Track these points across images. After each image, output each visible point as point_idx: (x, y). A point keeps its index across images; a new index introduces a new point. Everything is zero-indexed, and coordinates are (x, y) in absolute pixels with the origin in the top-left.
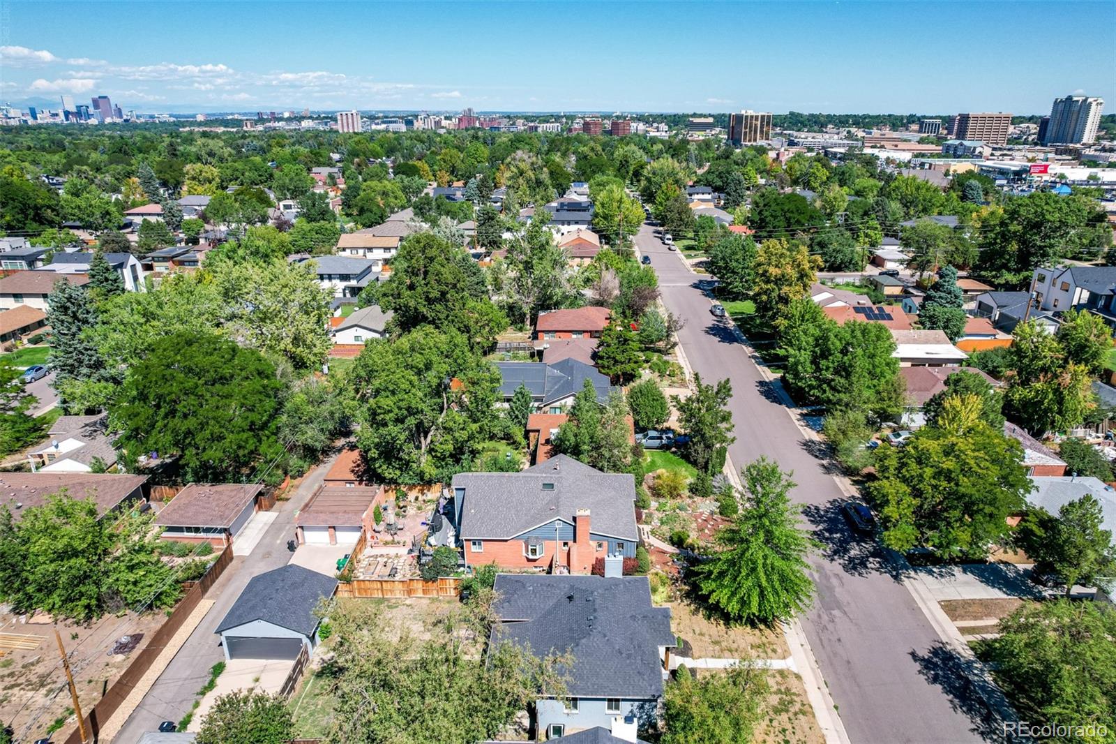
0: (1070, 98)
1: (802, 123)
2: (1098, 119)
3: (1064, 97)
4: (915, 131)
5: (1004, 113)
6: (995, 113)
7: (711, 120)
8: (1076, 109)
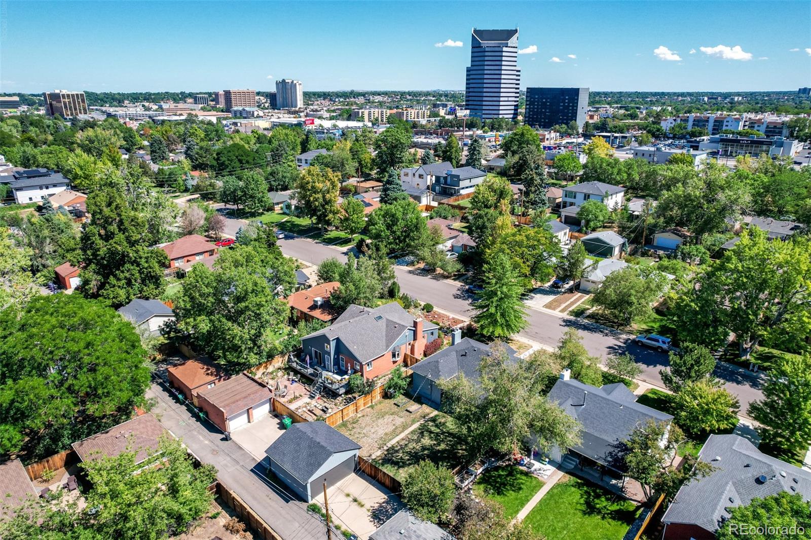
0: (284, 81)
1: (102, 100)
2: (302, 94)
3: (281, 80)
4: (191, 103)
5: (251, 90)
6: (245, 90)
7: (17, 99)
8: (289, 87)
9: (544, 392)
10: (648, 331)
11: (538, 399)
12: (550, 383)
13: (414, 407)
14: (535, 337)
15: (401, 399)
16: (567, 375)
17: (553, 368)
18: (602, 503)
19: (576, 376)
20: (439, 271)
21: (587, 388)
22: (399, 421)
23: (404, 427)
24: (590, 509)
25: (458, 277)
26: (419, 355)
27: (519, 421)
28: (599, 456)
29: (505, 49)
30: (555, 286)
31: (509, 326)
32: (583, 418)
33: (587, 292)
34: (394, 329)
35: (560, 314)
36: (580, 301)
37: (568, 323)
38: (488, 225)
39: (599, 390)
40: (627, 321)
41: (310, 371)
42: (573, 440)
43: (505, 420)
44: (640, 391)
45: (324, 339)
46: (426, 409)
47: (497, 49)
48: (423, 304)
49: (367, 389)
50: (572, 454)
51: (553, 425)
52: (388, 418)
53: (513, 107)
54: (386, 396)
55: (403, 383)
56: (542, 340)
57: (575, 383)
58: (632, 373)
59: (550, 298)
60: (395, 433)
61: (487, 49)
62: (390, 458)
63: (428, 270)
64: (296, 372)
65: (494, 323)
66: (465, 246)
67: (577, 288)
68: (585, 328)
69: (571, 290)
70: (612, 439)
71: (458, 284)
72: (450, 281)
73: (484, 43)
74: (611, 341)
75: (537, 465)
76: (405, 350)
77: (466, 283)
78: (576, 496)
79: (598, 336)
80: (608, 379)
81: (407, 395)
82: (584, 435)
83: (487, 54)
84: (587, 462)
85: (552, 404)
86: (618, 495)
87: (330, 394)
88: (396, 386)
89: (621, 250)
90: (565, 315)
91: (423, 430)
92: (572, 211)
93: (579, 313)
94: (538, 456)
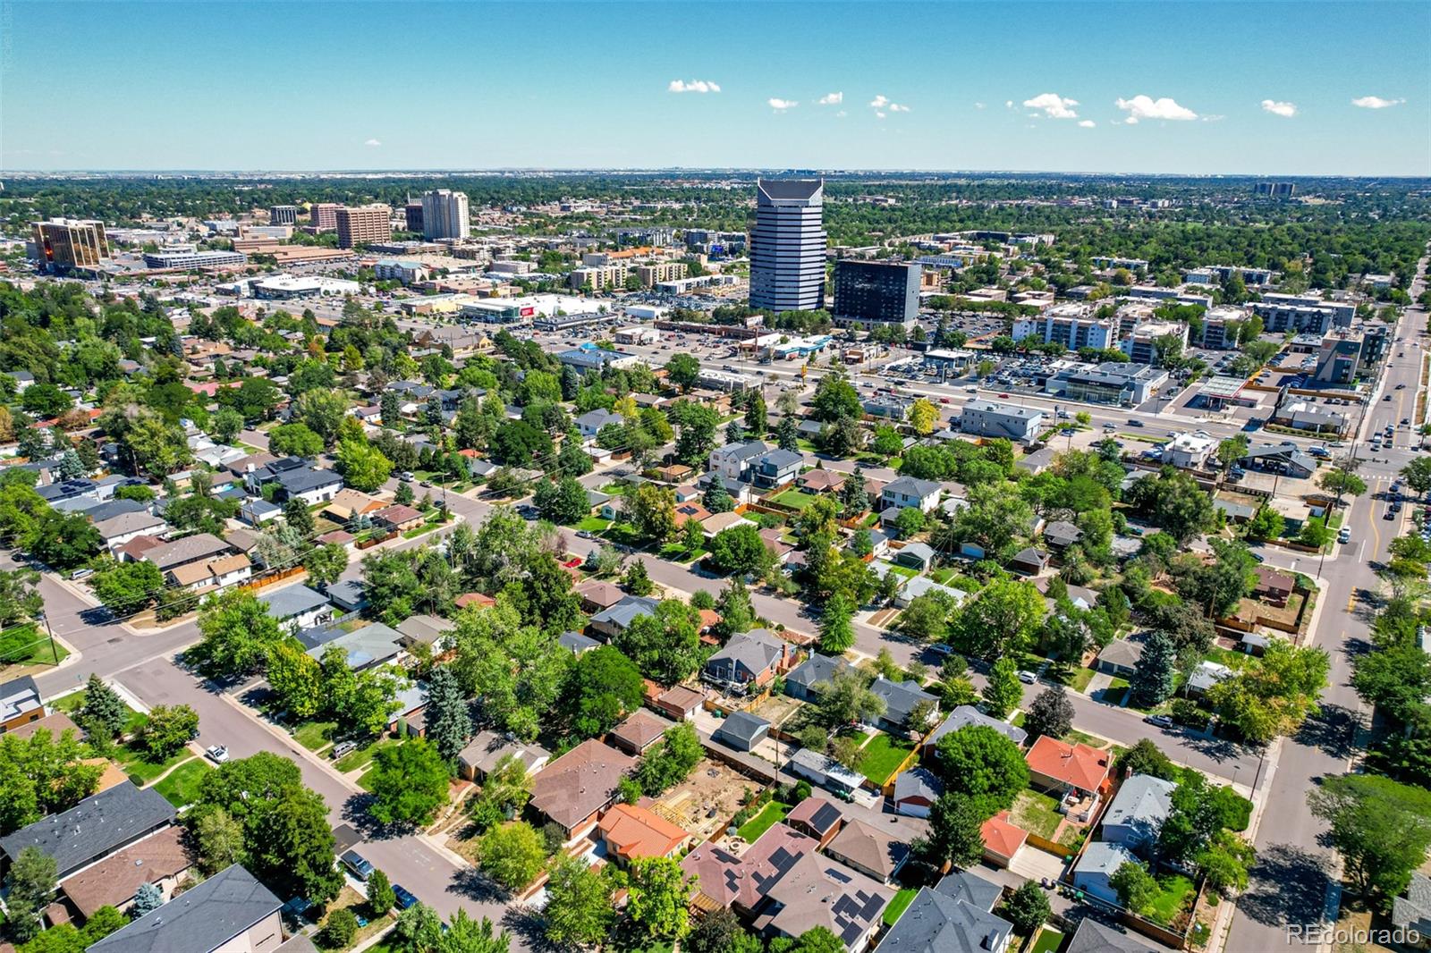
2: (467, 214)
9: (868, 687)
10: (940, 641)
11: (865, 691)
12: (872, 682)
13: (791, 700)
14: (861, 648)
15: (781, 696)
16: (881, 677)
17: (874, 672)
18: (899, 742)
19: (887, 677)
20: (780, 590)
21: (893, 684)
22: (784, 709)
23: (788, 712)
24: (893, 745)
25: (797, 595)
26: (785, 667)
27: (856, 703)
28: (898, 720)
29: (804, 210)
30: (875, 602)
31: (843, 643)
32: (890, 701)
33: (899, 607)
34: (769, 651)
35: (879, 628)
36: (894, 616)
37: (885, 637)
38: (821, 552)
39: (900, 685)
40: (926, 634)
41: (719, 681)
42: (883, 710)
43: (848, 704)
44: (927, 685)
45: (729, 660)
46: (798, 701)
47: (793, 210)
48: (776, 624)
49: (762, 691)
50: (883, 720)
51: (873, 703)
52: (777, 708)
53: (817, 288)
54: (772, 694)
55: (783, 686)
56: (867, 650)
57: (886, 681)
58: (923, 672)
59: (872, 614)
60: (783, 715)
61: (780, 210)
62: (785, 728)
63: (770, 590)
64: (709, 683)
65: (834, 641)
66: (798, 565)
67: (891, 605)
68: (897, 639)
69: (887, 607)
70: (905, 711)
71: (798, 603)
72: (790, 600)
73: (777, 202)
74: (914, 649)
75: (865, 727)
76: (778, 664)
77: (805, 602)
78: (886, 740)
79: (905, 646)
80: (906, 677)
81: (784, 693)
82: (889, 709)
83: (779, 217)
84: (891, 724)
85: (873, 694)
86: (907, 739)
87: (736, 695)
88: (778, 689)
89: (931, 563)
90: (883, 630)
91: (800, 713)
92: (890, 514)
93: (893, 627)
94: (866, 723)
